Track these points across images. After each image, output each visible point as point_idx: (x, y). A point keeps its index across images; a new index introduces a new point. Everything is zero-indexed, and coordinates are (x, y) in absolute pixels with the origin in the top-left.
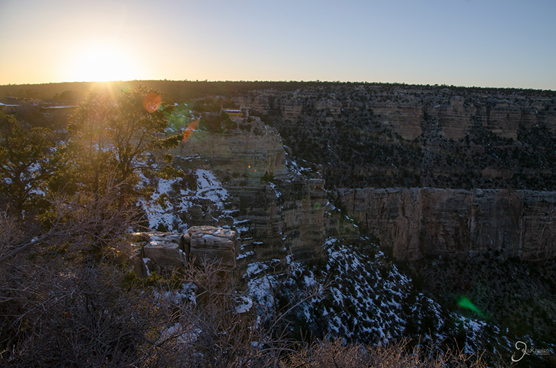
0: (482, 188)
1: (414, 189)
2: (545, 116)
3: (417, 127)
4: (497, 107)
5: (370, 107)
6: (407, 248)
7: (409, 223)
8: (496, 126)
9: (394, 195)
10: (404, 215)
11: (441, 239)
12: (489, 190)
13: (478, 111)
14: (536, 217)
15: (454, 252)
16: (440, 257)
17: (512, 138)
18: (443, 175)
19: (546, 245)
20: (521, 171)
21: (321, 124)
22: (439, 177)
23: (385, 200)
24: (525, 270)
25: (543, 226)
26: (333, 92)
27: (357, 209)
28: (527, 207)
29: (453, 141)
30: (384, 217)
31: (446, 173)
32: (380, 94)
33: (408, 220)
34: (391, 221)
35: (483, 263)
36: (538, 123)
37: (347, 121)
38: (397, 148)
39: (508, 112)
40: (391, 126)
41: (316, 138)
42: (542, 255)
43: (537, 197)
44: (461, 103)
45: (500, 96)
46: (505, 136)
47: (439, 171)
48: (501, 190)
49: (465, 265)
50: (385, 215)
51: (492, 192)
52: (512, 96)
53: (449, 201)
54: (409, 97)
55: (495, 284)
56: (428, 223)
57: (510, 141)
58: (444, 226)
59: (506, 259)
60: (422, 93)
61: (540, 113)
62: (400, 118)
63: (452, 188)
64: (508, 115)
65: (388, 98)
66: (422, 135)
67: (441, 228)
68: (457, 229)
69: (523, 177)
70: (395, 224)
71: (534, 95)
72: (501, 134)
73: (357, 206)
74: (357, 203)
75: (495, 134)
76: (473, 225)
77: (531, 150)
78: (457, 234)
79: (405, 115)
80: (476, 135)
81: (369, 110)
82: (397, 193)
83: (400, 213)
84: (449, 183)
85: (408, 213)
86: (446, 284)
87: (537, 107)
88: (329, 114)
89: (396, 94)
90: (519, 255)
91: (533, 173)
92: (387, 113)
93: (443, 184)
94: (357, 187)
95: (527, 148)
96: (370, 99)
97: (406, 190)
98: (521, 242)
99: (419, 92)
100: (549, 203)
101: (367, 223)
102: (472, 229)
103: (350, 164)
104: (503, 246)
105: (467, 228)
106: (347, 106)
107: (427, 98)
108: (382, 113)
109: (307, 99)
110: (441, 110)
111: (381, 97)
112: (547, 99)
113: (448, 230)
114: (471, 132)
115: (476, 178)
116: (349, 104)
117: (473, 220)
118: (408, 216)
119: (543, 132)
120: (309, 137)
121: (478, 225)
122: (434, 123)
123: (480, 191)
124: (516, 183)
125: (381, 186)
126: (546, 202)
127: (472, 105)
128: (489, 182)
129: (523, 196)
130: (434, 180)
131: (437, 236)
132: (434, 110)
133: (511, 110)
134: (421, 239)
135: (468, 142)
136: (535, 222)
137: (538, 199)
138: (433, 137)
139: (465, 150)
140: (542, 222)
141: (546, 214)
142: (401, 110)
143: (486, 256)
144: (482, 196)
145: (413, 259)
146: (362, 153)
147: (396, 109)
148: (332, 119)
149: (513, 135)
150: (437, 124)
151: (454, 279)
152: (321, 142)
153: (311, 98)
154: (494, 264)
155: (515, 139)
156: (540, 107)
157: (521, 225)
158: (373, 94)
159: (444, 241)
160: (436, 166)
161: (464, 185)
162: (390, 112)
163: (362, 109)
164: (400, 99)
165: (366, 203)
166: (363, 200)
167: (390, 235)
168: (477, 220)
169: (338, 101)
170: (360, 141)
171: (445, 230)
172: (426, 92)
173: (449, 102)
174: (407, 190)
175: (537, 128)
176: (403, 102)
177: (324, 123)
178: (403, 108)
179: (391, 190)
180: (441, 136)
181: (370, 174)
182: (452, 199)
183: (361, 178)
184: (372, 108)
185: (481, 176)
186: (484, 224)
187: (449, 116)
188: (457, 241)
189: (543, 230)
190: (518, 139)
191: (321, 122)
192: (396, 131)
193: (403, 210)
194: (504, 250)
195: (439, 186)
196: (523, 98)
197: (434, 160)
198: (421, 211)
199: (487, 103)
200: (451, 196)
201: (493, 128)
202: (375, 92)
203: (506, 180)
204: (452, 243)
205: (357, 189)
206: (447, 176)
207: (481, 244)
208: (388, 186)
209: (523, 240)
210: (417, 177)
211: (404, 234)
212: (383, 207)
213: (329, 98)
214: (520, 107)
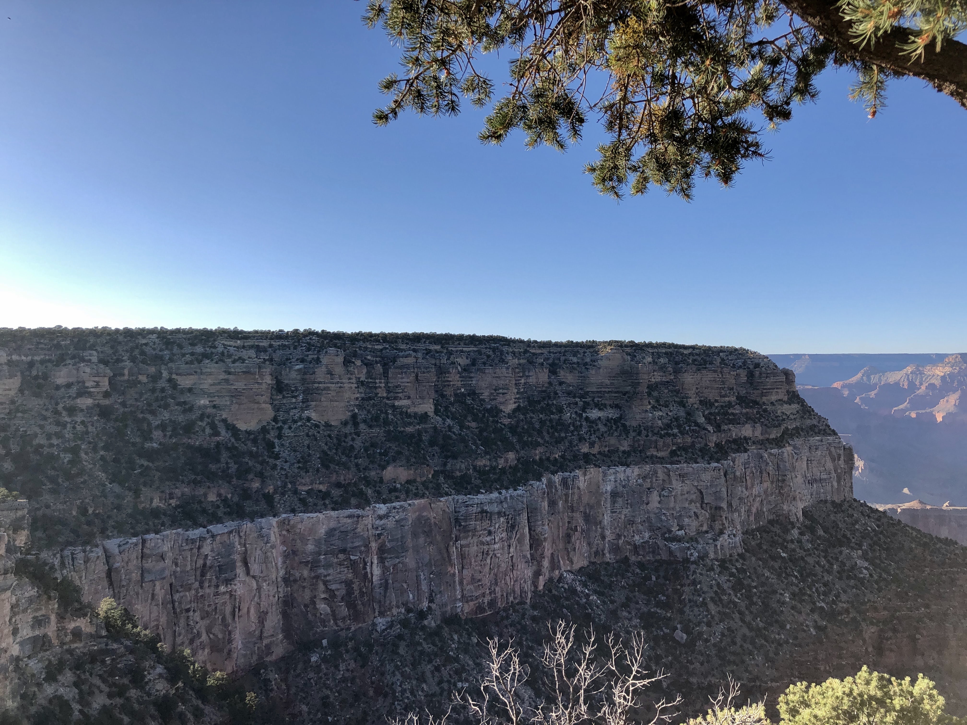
0: (384, 502)
1: (263, 520)
2: (472, 375)
3: (264, 406)
4: (398, 364)
5: (171, 373)
6: (261, 638)
7: (259, 589)
8: (400, 395)
9: (225, 538)
10: (248, 573)
11: (323, 607)
12: (397, 504)
13: (368, 372)
14: (475, 540)
15: (349, 629)
16: (325, 642)
17: (426, 413)
18: (317, 487)
19: (496, 584)
20: (445, 465)
21: (64, 413)
22: (308, 492)
23: (206, 549)
24: (470, 635)
25: (488, 554)
26: (92, 347)
27: (148, 577)
28: (460, 525)
29: (331, 426)
30: (206, 584)
31: (320, 483)
32: (188, 349)
33: (257, 582)
34: (222, 589)
35: (400, 637)
36: (464, 386)
37: (124, 404)
38: (227, 449)
39: (416, 370)
40: (214, 407)
41: (55, 441)
42: (492, 603)
43: (472, 506)
44: (340, 359)
45: (403, 347)
46: (416, 410)
47: (308, 480)
48: (416, 502)
49: (370, 646)
50: (210, 581)
51: (401, 507)
52: (421, 346)
53: (330, 533)
54: (244, 354)
55: (423, 673)
56: (295, 581)
57: (424, 417)
58: (325, 583)
59: (439, 622)
60: (271, 346)
61: (465, 370)
62: (230, 391)
63: (333, 509)
64: (417, 376)
65: (206, 356)
66: (275, 420)
67: (321, 587)
68: (348, 584)
69: (449, 476)
70: (231, 595)
71: (453, 343)
72: (408, 407)
73: (149, 571)
74: (149, 564)
75: (401, 407)
76: (377, 571)
77: (456, 429)
78: (350, 592)
79: (240, 385)
80: (369, 412)
81: (170, 380)
82: (231, 532)
83: (240, 570)
84: (327, 502)
85: (255, 568)
86: (340, 694)
87: (459, 360)
88: (83, 393)
89: (220, 349)
90: (459, 610)
91: (463, 466)
92: (207, 383)
93: (315, 505)
94: (147, 532)
95: (450, 428)
96: (171, 360)
97: (247, 526)
98: (458, 587)
99: (265, 343)
100: (491, 513)
101: (173, 602)
102: (375, 579)
103: (130, 489)
104: (431, 601)
105: (366, 578)
106: (123, 375)
107: (280, 353)
108: (195, 384)
109: (31, 364)
110: (305, 374)
111: (192, 354)
112: (472, 348)
113: (333, 587)
114: (360, 407)
115: (375, 486)
116: (126, 372)
117: (375, 561)
118: (257, 573)
119: (473, 400)
120: (36, 442)
121: (385, 569)
122: (295, 397)
123: (382, 508)
124: (438, 487)
125: (196, 525)
126: (486, 512)
127: (358, 363)
128: (395, 490)
129: (452, 509)
130: (300, 499)
131: (314, 603)
132: (293, 375)
133: (420, 368)
134: (285, 615)
135: (356, 424)
136: (475, 548)
137: (475, 509)
138: (295, 422)
139: (353, 440)
140: (486, 547)
141: (490, 533)
142: (231, 377)
143: (405, 623)
144: (386, 516)
145: (274, 657)
146: (157, 464)
147: (223, 376)
148: (89, 401)
149: (428, 407)
150: (301, 398)
151: (353, 680)
152: (65, 450)
153: (42, 362)
154: (420, 637)
155: (431, 414)
156: (463, 361)
157: (454, 557)
158: (176, 350)
159: (328, 610)
160: (303, 473)
161: (353, 501)
162: (210, 381)
163: (155, 378)
164: (230, 356)
165: (168, 561)
166: (162, 557)
167: (224, 619)
168: (381, 560)
169: (102, 366)
170: (151, 439)
171: (328, 590)
172: (276, 343)
173: (318, 359)
174: (249, 525)
175: (463, 394)
176: (234, 362)
177: (72, 411)
178: (234, 374)
179: (217, 528)
180: (309, 419)
181: (173, 502)
182: (334, 529)
183: (155, 513)
184: (174, 376)
185: (381, 481)
186: (395, 566)
187: (320, 383)
188: (352, 605)
189: (488, 561)
190: (436, 412)
191: (64, 408)
192: (223, 417)
193: (246, 563)
194: (433, 606)
195: (310, 508)
196: (438, 347)
197: (299, 462)
198: (280, 560)
199: (383, 358)
200: (333, 524)
201: (396, 398)
202: (181, 347)
203: (423, 483)
204: (344, 611)
205: (147, 536)
206: (323, 488)
207: (394, 603)
208: (211, 523)
209: (461, 583)
210: (269, 499)
211: (252, 611)
212: (205, 565)
213: (83, 360)
214: (433, 362)
